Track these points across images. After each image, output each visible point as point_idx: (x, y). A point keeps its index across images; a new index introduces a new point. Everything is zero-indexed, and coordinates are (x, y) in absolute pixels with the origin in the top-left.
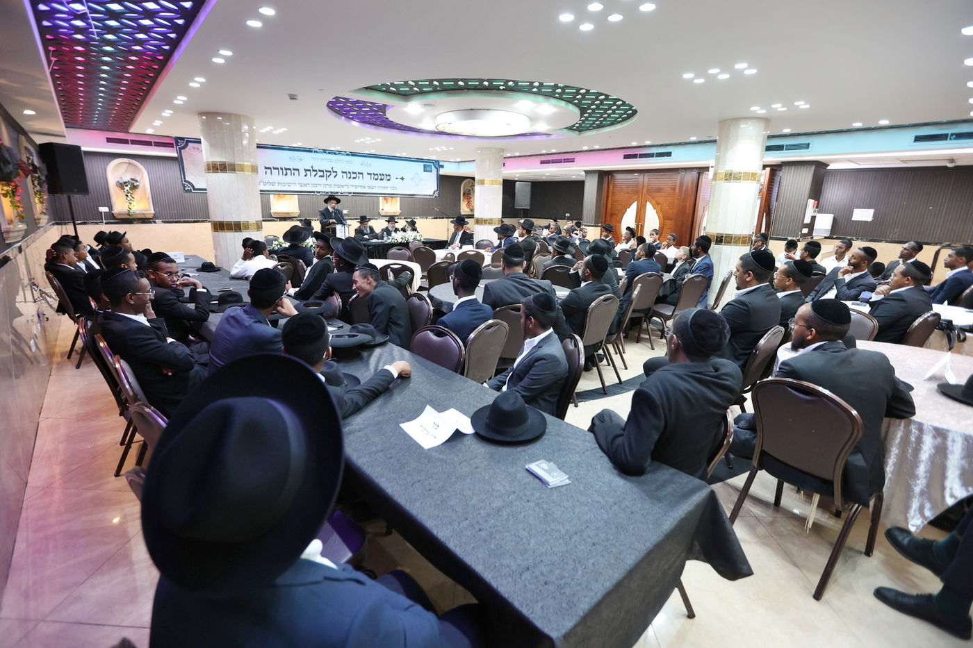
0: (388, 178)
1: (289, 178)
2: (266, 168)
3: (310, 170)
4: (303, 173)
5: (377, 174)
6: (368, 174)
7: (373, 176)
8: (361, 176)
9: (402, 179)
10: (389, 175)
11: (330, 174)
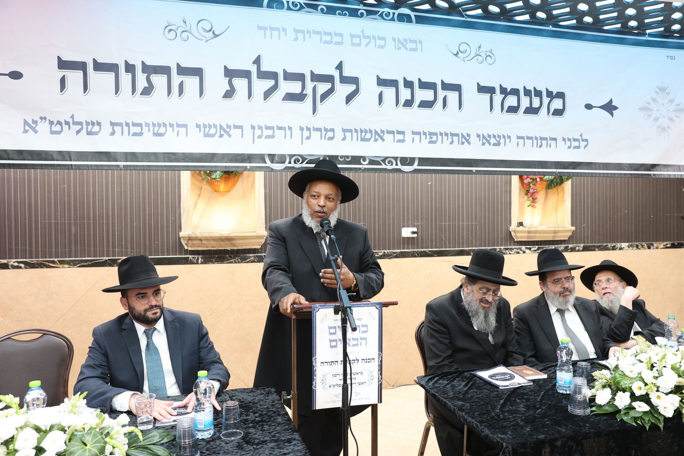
0: (557, 104)
1: (162, 106)
2: (63, 64)
3: (246, 74)
4: (216, 82)
5: (515, 92)
6: (481, 89)
7: (498, 97)
8: (453, 96)
9: (609, 108)
10: (561, 95)
11: (331, 90)
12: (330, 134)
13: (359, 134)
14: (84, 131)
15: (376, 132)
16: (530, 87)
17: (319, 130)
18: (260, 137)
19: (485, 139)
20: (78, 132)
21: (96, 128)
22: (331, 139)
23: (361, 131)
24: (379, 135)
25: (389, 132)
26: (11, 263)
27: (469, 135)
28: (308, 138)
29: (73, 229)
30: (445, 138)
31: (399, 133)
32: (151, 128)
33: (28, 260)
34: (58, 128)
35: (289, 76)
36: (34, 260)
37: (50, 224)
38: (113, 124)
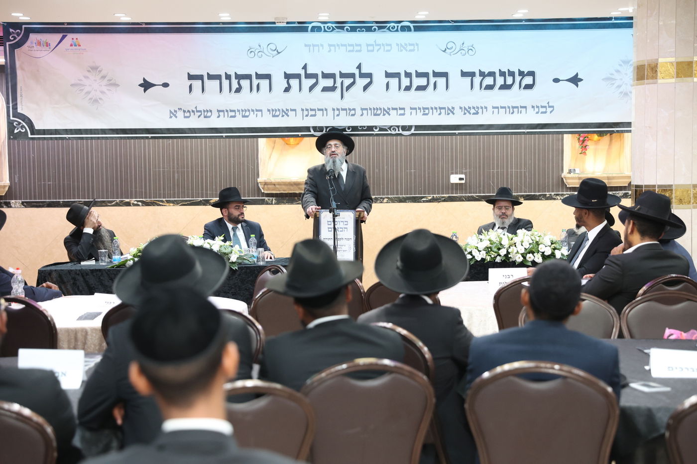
0: (528, 80)
1: (247, 99)
2: (191, 77)
3: (298, 76)
4: (279, 82)
5: (492, 74)
6: (464, 74)
7: (477, 79)
8: (441, 81)
9: (575, 80)
10: (532, 74)
11: (353, 83)
12: (353, 112)
13: (373, 111)
14: (203, 116)
15: (384, 110)
16: (505, 69)
17: (345, 110)
18: (307, 116)
19: (466, 110)
20: (199, 117)
21: (209, 114)
22: (353, 115)
23: (374, 109)
24: (386, 112)
25: (393, 109)
26: (132, 202)
27: (453, 108)
28: (338, 115)
29: (176, 175)
30: (435, 111)
31: (400, 109)
32: (241, 112)
33: (144, 200)
34: (188, 114)
35: (325, 76)
36: (148, 200)
37: (159, 171)
38: (219, 111)
